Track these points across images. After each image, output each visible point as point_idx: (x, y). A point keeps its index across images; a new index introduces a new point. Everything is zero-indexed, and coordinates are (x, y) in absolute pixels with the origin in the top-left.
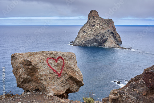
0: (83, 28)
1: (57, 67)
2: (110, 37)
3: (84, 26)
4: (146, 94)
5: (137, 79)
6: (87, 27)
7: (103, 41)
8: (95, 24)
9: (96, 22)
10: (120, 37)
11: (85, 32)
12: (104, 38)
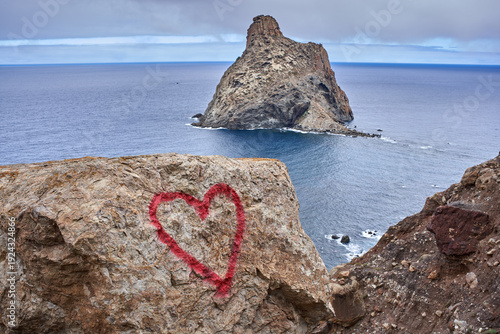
0: (232, 72)
1: (209, 243)
2: (316, 100)
3: (235, 66)
4: (439, 275)
5: (405, 228)
6: (245, 66)
7: (295, 111)
8: (270, 59)
9: (274, 53)
10: (346, 100)
11: (237, 82)
12: (300, 103)
